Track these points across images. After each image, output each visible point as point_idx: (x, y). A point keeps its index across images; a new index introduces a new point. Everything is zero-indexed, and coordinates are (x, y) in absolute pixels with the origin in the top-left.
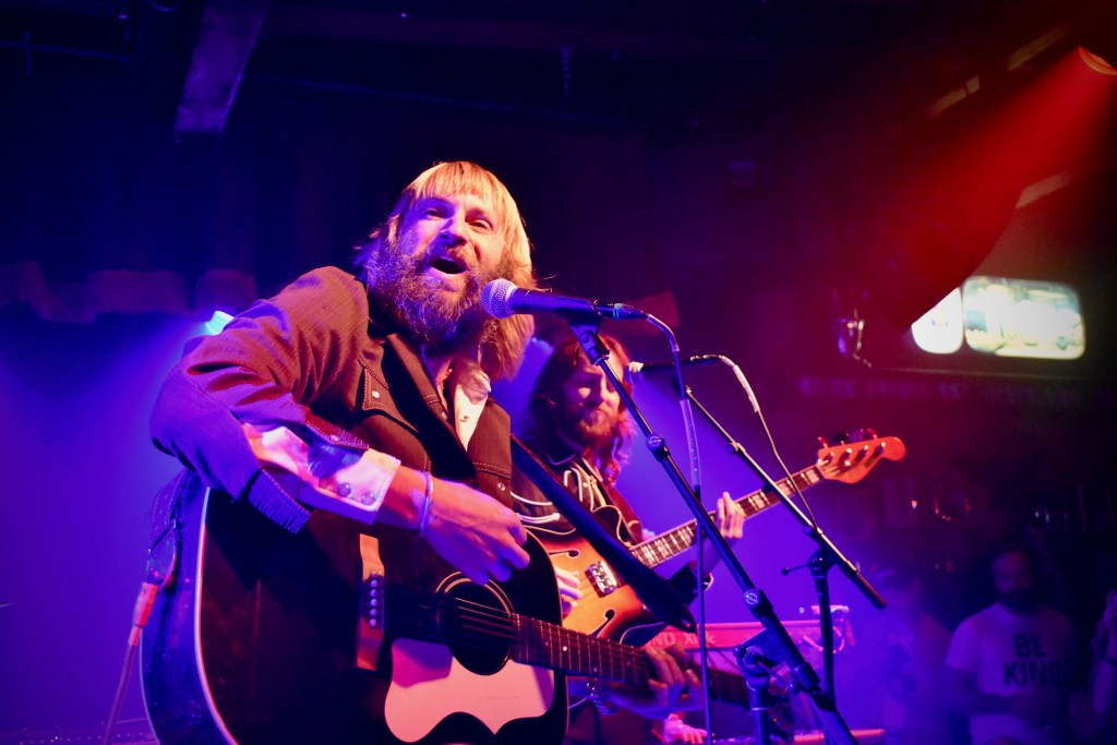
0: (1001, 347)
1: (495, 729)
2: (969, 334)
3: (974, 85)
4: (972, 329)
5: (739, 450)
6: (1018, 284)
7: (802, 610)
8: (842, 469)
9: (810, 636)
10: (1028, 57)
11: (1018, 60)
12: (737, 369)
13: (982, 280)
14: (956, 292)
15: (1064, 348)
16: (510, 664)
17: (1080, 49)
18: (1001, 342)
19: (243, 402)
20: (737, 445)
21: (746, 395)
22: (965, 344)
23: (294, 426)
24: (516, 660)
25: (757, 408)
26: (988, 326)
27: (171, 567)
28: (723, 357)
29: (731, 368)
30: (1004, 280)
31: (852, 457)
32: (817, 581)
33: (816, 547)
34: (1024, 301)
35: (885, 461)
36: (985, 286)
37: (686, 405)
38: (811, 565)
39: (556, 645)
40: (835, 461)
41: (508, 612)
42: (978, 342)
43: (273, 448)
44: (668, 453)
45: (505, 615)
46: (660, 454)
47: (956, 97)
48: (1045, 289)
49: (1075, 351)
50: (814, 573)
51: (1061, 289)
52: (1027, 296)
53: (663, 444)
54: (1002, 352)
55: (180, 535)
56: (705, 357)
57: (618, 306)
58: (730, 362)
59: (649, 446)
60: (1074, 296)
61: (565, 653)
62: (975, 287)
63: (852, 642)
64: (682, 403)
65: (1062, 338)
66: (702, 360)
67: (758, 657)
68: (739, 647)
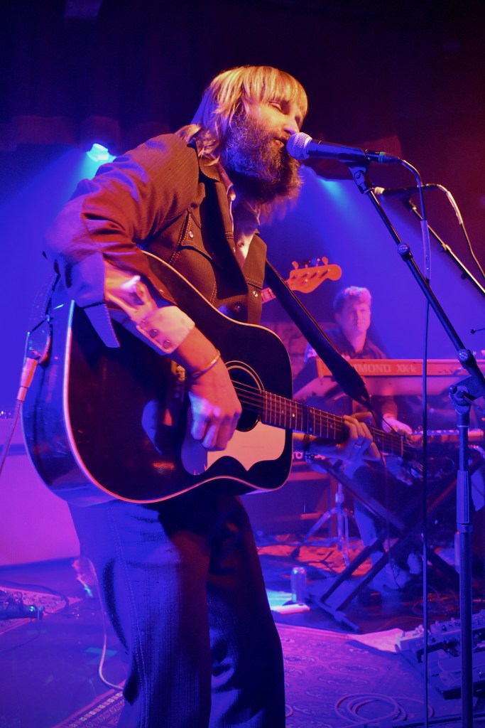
1: (247, 468)
5: (447, 249)
12: (449, 194)
16: (260, 424)
19: (112, 248)
20: (446, 246)
24: (263, 422)
25: (461, 221)
27: (46, 350)
28: (440, 186)
29: (445, 193)
39: (288, 413)
41: (260, 389)
44: (411, 257)
45: (258, 392)
46: (406, 257)
53: (408, 250)
55: (51, 326)
56: (427, 185)
57: (382, 153)
58: (445, 190)
59: (400, 252)
61: (293, 419)
66: (425, 187)
67: (465, 393)
68: (452, 386)
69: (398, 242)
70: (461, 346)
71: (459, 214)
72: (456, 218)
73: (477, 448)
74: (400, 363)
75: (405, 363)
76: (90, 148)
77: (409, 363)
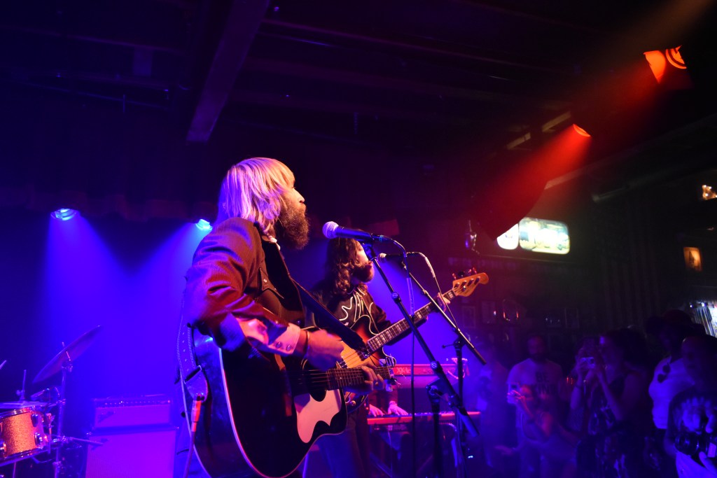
0: (534, 248)
2: (521, 241)
3: (528, 137)
4: (522, 240)
5: (426, 293)
6: (542, 221)
7: (447, 360)
8: (463, 290)
9: (451, 371)
10: (552, 126)
11: (547, 127)
12: (426, 259)
13: (527, 219)
14: (517, 225)
15: (561, 249)
17: (574, 125)
18: (534, 245)
20: (425, 291)
21: (430, 270)
22: (519, 246)
23: (260, 318)
24: (329, 390)
25: (434, 276)
26: (529, 239)
28: (421, 253)
29: (424, 258)
30: (537, 219)
31: (467, 284)
32: (457, 351)
33: (457, 336)
34: (545, 229)
35: (480, 285)
36: (528, 222)
37: (409, 280)
38: (455, 344)
40: (459, 287)
42: (524, 245)
43: (251, 329)
44: (400, 301)
46: (397, 301)
47: (520, 141)
48: (554, 224)
49: (565, 251)
50: (456, 348)
51: (561, 224)
52: (546, 227)
53: (398, 297)
54: (535, 250)
57: (381, 236)
58: (424, 256)
59: (393, 298)
60: (566, 228)
62: (524, 222)
63: (468, 375)
64: (407, 279)
65: (560, 245)
66: (412, 254)
67: (436, 390)
68: (428, 386)
69: (392, 291)
70: (432, 359)
71: (433, 271)
72: (431, 274)
73: (451, 424)
74: (399, 367)
75: (403, 367)
76: (197, 221)
77: (405, 367)
